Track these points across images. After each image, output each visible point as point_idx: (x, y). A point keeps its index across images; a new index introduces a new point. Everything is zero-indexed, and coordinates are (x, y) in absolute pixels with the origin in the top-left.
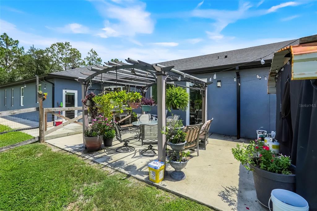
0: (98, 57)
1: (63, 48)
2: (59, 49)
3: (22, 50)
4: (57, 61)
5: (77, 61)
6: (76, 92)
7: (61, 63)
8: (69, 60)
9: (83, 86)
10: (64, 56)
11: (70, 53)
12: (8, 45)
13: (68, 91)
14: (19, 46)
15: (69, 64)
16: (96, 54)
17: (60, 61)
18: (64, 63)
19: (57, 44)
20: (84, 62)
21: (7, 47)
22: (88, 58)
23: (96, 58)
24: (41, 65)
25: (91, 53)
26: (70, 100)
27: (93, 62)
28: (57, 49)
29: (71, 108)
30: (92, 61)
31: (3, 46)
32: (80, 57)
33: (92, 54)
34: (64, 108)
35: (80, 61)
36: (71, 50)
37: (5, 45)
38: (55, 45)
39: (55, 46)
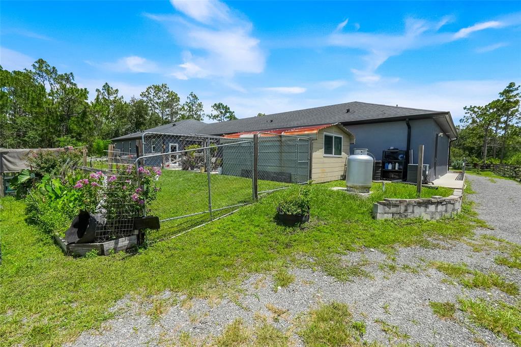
0: (199, 102)
1: (160, 90)
2: (154, 92)
3: (122, 99)
4: (153, 107)
5: (176, 105)
6: (177, 145)
7: (157, 109)
8: (166, 105)
10: (161, 101)
11: (168, 97)
12: (109, 94)
14: (119, 96)
15: (167, 110)
16: (197, 98)
17: (156, 106)
18: (160, 109)
19: (153, 87)
20: (183, 107)
21: (109, 97)
22: (187, 104)
23: (197, 103)
24: (141, 116)
25: (190, 97)
26: (174, 149)
27: (194, 107)
28: (153, 92)
30: (192, 106)
31: (105, 97)
32: (179, 101)
33: (192, 98)
35: (179, 107)
36: (168, 93)
37: (107, 95)
38: (151, 87)
39: (151, 89)
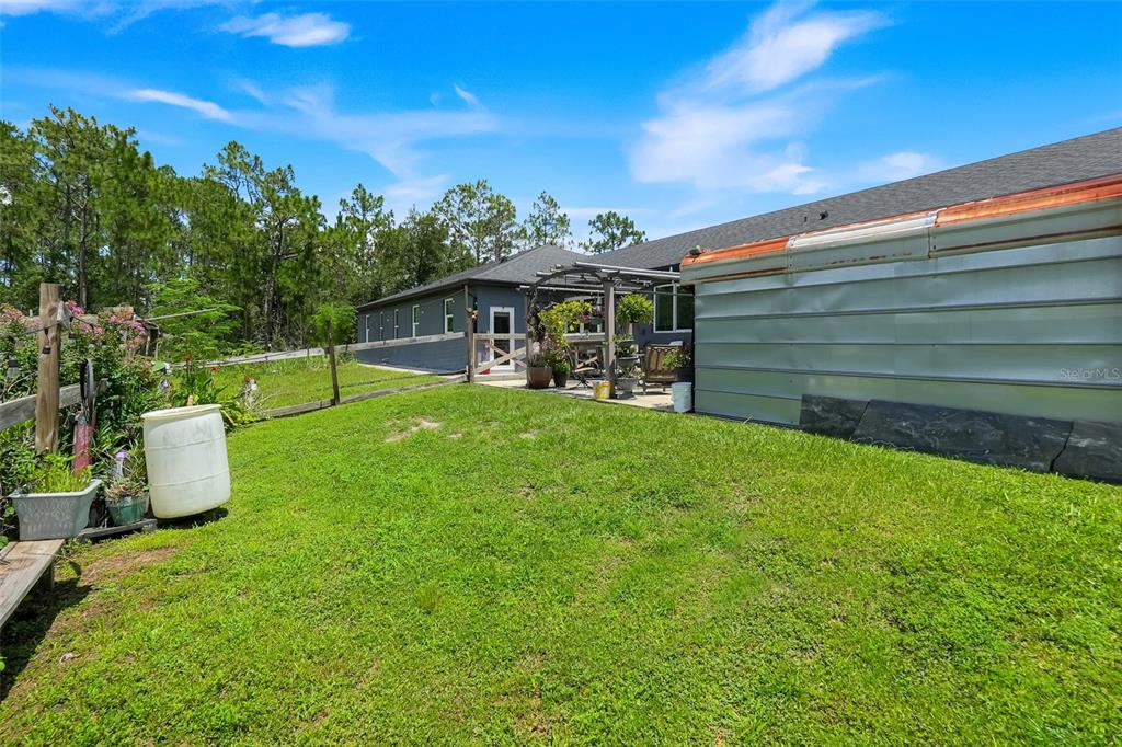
0: (561, 212)
1: (472, 196)
2: (461, 201)
3: (391, 218)
4: (457, 234)
5: (507, 227)
6: (511, 311)
7: (467, 238)
8: (485, 228)
9: (526, 298)
10: (474, 219)
11: (489, 209)
12: (364, 208)
13: (499, 309)
14: (386, 210)
15: (487, 239)
16: (555, 205)
17: (465, 232)
18: (473, 238)
19: (457, 189)
20: (524, 231)
21: (364, 215)
22: (533, 220)
23: (556, 216)
24: (430, 252)
25: (541, 202)
26: (502, 324)
27: (548, 227)
28: (458, 200)
29: (501, 336)
30: (545, 225)
31: (357, 215)
32: (514, 216)
33: (543, 206)
34: (491, 335)
35: (514, 229)
36: (490, 201)
37: (361, 211)
38: (454, 190)
39: (453, 195)
